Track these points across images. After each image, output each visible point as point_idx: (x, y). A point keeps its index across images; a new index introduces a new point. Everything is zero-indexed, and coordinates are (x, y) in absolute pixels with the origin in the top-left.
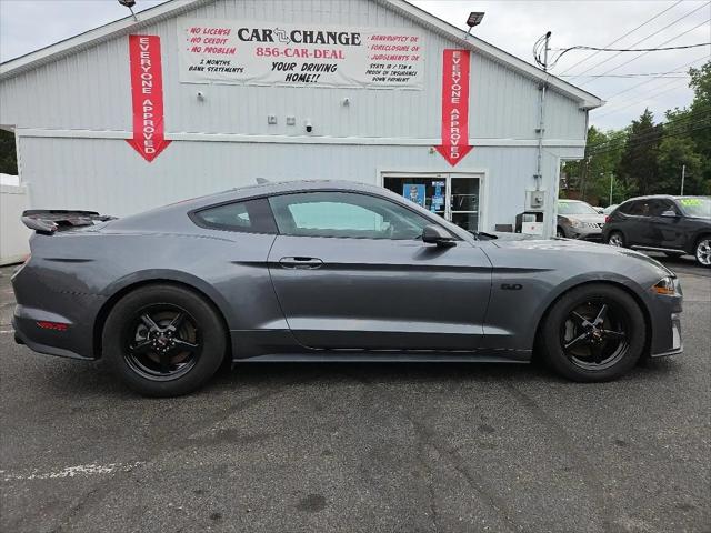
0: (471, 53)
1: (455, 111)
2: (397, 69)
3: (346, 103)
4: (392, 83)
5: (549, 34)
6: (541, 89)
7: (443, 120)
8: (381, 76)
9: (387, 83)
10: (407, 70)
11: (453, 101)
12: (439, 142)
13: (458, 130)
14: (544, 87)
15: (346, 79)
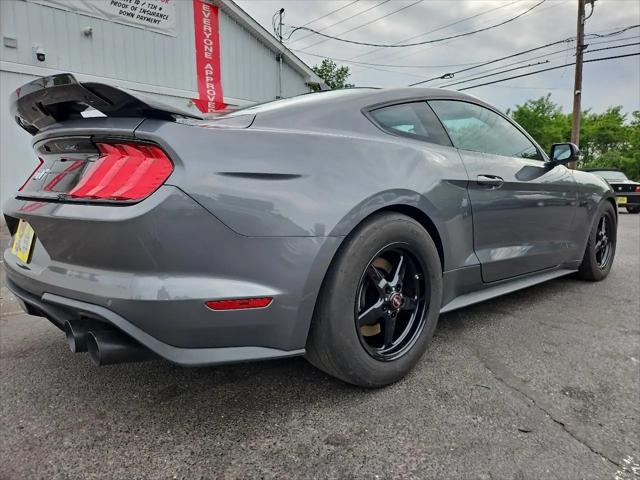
0: (219, 10)
1: (209, 66)
2: (145, 7)
3: (88, 34)
4: (140, 21)
5: (282, 10)
6: (278, 59)
7: (198, 73)
8: (129, 10)
9: (134, 19)
10: (157, 11)
11: (206, 55)
12: (197, 96)
13: (212, 86)
14: (280, 57)
15: (88, 5)
